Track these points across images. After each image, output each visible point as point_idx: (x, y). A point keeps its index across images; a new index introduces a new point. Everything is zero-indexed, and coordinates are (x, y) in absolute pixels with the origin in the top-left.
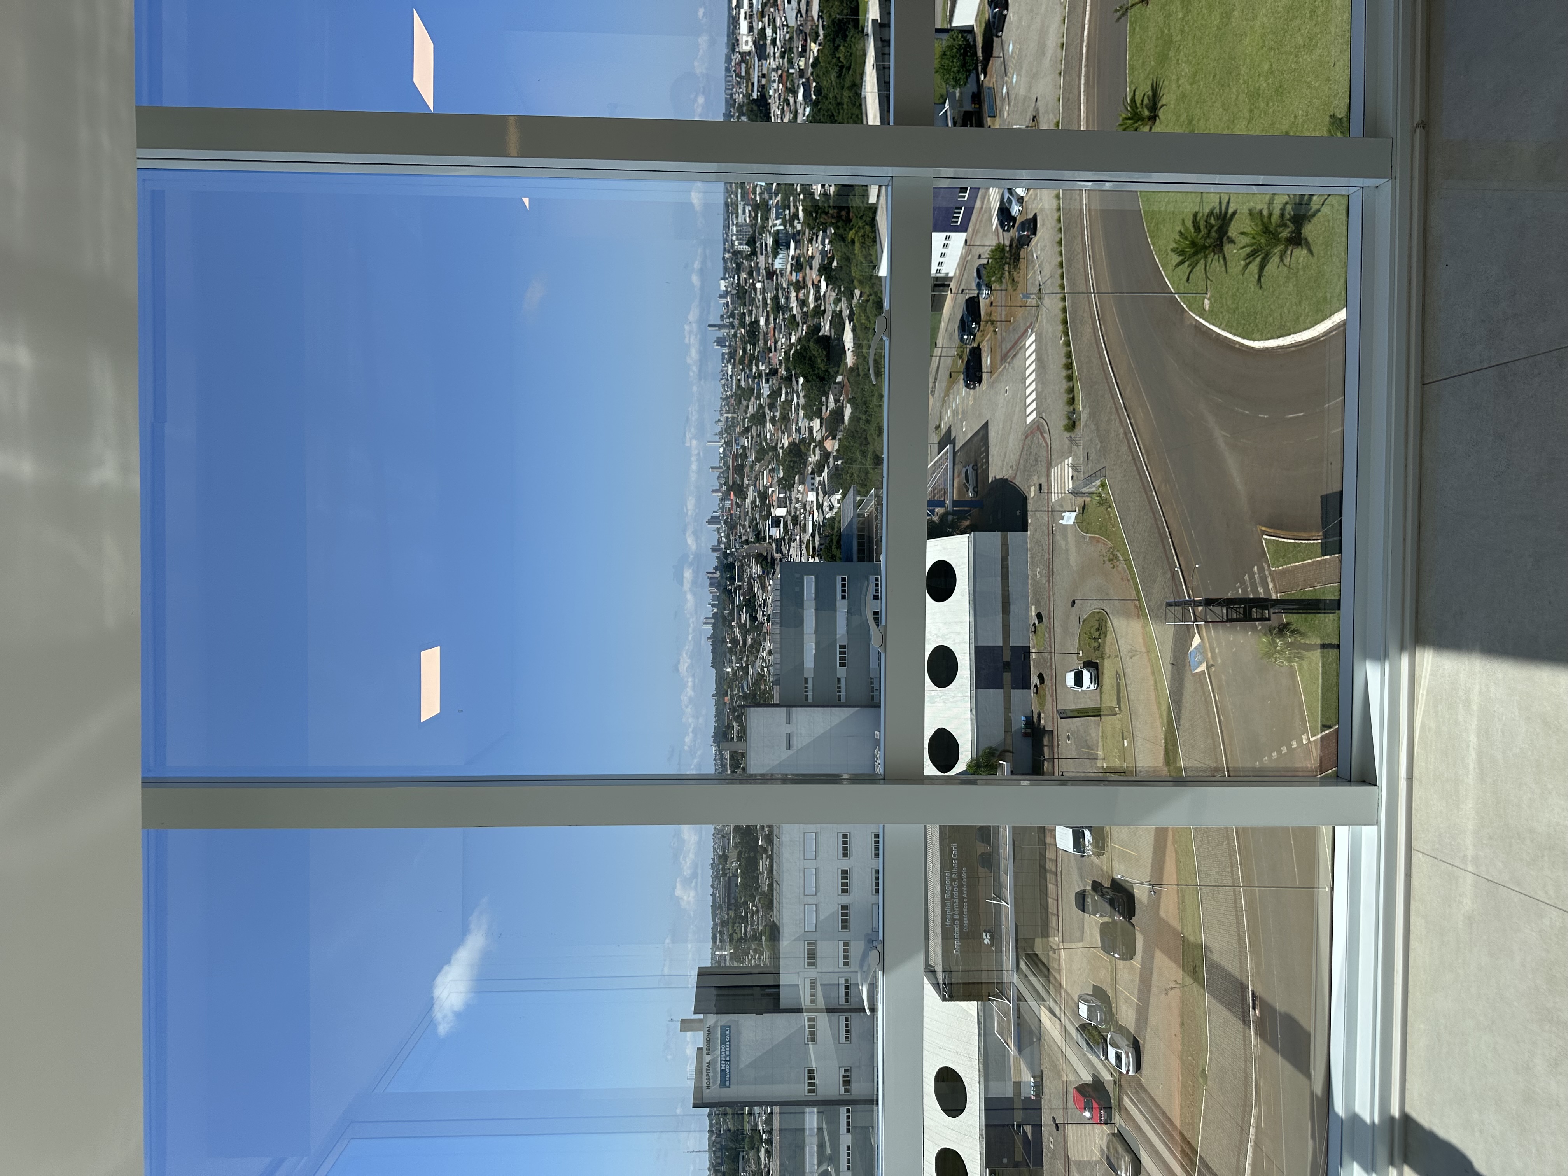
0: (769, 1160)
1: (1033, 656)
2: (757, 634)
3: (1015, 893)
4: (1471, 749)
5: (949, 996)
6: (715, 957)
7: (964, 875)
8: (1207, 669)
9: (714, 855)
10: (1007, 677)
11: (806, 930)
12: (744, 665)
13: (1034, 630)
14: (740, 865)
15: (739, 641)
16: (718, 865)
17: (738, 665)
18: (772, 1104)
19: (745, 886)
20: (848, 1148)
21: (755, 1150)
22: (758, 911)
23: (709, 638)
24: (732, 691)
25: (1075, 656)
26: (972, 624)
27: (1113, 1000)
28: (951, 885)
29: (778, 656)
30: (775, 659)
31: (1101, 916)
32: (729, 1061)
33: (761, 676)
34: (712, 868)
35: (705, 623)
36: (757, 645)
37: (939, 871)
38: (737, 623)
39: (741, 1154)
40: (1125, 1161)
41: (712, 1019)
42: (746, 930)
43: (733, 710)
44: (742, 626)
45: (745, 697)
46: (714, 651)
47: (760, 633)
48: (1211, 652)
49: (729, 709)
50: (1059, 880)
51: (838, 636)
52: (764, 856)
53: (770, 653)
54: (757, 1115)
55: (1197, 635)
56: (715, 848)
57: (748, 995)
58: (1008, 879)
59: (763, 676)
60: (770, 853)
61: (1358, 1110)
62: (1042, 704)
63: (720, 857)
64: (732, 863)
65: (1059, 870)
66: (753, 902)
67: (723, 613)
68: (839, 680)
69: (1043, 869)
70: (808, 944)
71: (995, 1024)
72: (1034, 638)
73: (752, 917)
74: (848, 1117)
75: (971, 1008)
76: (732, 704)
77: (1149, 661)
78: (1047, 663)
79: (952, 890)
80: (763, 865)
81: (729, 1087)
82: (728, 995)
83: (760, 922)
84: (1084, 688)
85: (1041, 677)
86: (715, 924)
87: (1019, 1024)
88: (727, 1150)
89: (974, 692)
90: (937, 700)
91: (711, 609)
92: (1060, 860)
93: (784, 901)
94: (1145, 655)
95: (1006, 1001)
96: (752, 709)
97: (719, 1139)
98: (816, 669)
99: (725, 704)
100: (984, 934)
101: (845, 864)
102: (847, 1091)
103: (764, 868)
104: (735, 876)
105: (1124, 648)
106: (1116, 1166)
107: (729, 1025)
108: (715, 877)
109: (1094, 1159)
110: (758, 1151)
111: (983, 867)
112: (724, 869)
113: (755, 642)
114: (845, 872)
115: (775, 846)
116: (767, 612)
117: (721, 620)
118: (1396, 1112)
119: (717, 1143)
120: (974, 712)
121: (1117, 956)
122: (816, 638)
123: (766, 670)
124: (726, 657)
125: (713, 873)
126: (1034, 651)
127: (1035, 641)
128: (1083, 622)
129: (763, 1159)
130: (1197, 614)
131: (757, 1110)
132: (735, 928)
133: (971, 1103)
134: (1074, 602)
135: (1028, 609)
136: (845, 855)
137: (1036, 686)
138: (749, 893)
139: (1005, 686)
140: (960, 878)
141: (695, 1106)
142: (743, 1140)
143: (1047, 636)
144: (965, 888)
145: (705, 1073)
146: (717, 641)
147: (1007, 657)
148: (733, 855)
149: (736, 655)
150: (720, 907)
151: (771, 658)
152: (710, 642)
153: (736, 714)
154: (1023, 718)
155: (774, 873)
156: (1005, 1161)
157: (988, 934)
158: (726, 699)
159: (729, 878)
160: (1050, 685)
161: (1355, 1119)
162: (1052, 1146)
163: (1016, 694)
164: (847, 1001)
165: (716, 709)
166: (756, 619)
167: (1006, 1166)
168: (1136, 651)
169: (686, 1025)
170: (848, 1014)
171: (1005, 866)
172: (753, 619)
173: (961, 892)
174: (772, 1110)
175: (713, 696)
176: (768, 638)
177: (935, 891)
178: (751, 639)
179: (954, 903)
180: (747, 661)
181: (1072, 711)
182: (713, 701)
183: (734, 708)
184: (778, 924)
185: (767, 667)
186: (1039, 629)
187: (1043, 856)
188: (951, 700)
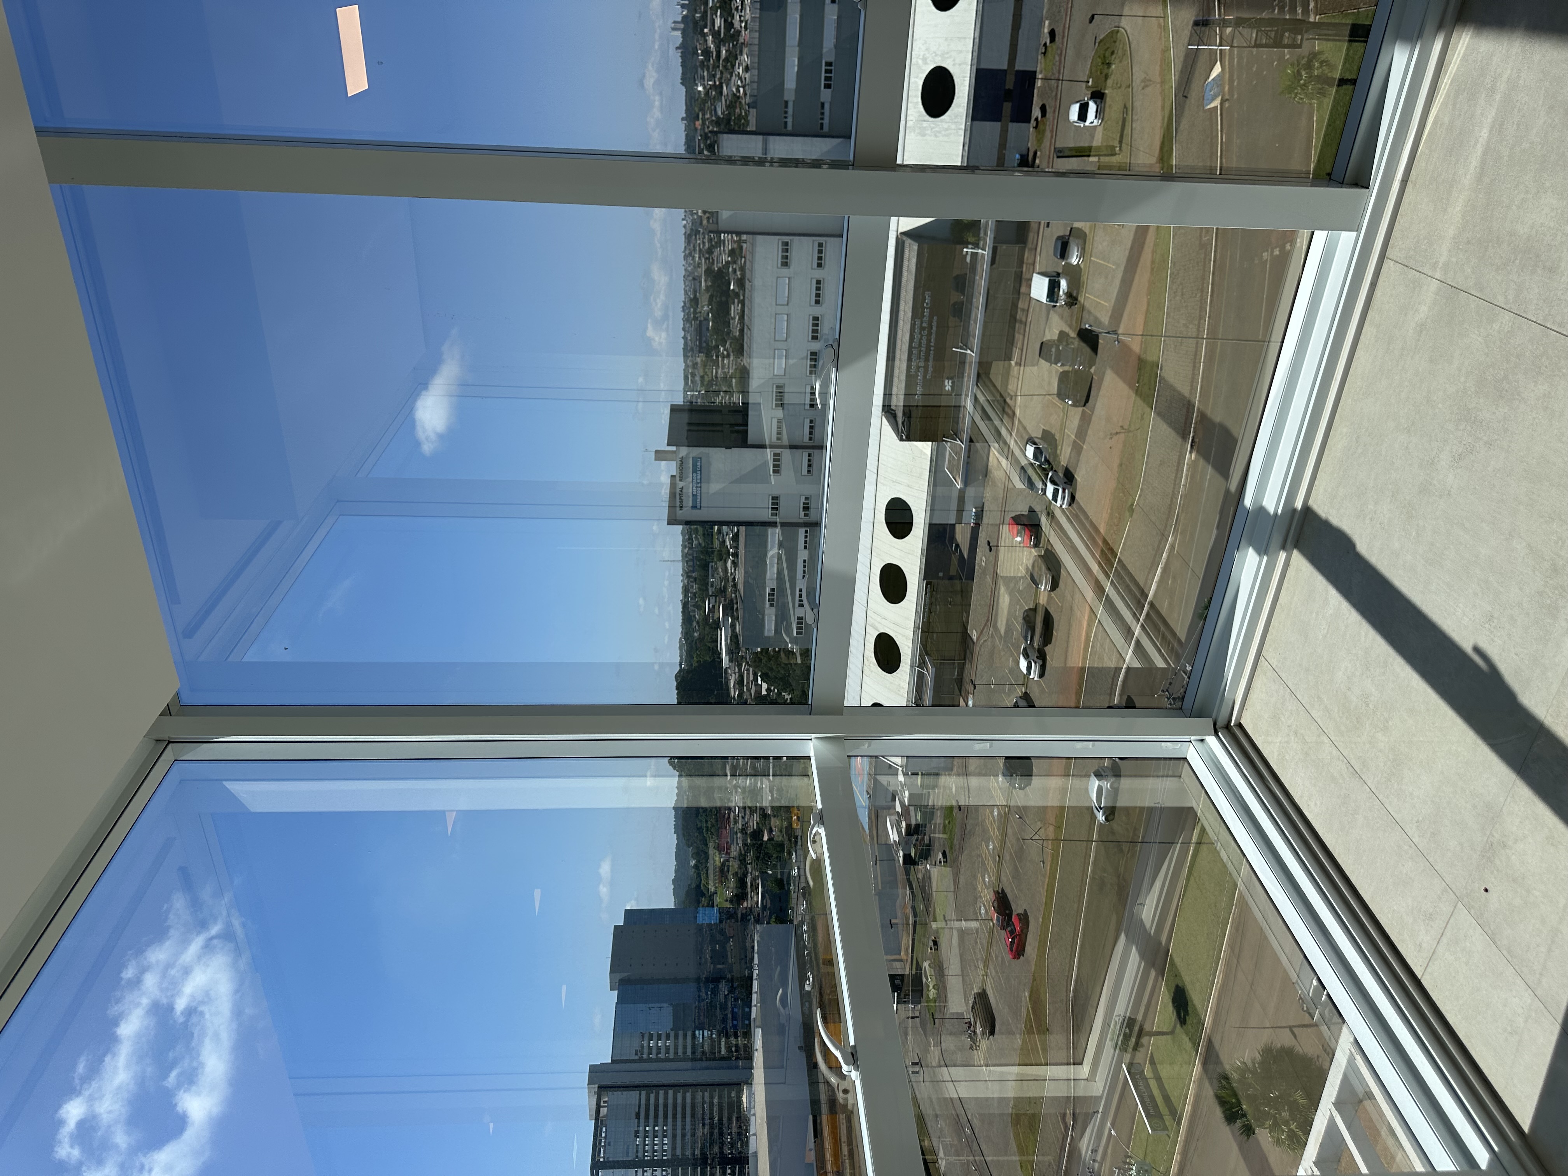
0: (735, 570)
1: (1039, 83)
2: (733, 45)
3: (982, 342)
4: (1479, 146)
5: (906, 437)
6: (687, 397)
7: (934, 324)
8: (1221, 104)
9: (685, 298)
10: (1007, 107)
11: (776, 373)
12: (717, 83)
13: (1043, 51)
14: (711, 309)
15: (712, 53)
16: (690, 308)
17: (710, 83)
18: (739, 524)
19: (716, 330)
20: (805, 561)
21: (723, 561)
22: (728, 356)
23: (677, 48)
24: (703, 115)
25: (1084, 85)
26: (977, 40)
27: (1059, 443)
28: (920, 333)
29: (756, 72)
30: (752, 75)
31: (1063, 365)
32: (700, 487)
33: (736, 97)
34: (684, 311)
35: (674, 29)
36: (732, 57)
37: (910, 320)
38: (710, 30)
39: (711, 564)
40: (1046, 577)
41: (684, 451)
42: (717, 372)
43: (705, 137)
44: (716, 34)
45: (718, 122)
46: (683, 65)
47: (737, 44)
48: (1229, 85)
49: (701, 136)
50: (1027, 330)
51: (825, 50)
52: (736, 301)
53: (747, 69)
54: (725, 534)
55: (1218, 63)
56: (685, 291)
57: (718, 431)
58: (977, 329)
59: (739, 97)
60: (742, 298)
61: (1265, 503)
62: (1040, 141)
63: (691, 300)
64: (703, 307)
65: (1029, 320)
66: (724, 346)
67: (694, 16)
68: (823, 105)
69: (1013, 319)
70: (777, 387)
71: (946, 463)
72: (1043, 61)
73: (723, 360)
74: (806, 537)
75: (925, 448)
76: (704, 129)
77: (1161, 93)
78: (1052, 92)
79: (921, 339)
80: (734, 310)
81: (700, 509)
82: (698, 431)
83: (731, 365)
84: (1087, 123)
85: (1043, 109)
86: (687, 366)
87: (968, 463)
88: (699, 561)
89: (969, 124)
90: (929, 132)
91: (680, 10)
92: (1031, 310)
93: (755, 346)
94: (1158, 86)
95: (959, 442)
96: (725, 136)
97: (690, 552)
98: (797, 90)
99: (696, 129)
100: (947, 381)
101: (817, 311)
102: (806, 515)
103: (736, 312)
104: (707, 319)
105: (1138, 76)
106: (1038, 581)
107: (700, 456)
108: (686, 320)
109: (1020, 575)
110: (726, 562)
111: (954, 316)
112: (695, 313)
113: (730, 54)
114: (816, 319)
115: (747, 290)
116: (745, 17)
117: (691, 25)
118: (1299, 504)
119: (690, 555)
120: (966, 148)
121: (1070, 402)
122: (800, 52)
123: (741, 90)
124: (697, 72)
125: (684, 316)
126: (1040, 76)
127: (1043, 66)
128: (1099, 43)
129: (729, 569)
130: (1224, 37)
131: (725, 528)
132: (707, 370)
133: (916, 528)
134: (1093, 17)
135: (1041, 24)
136: (817, 302)
137: (1036, 119)
138: (720, 337)
139: (1003, 119)
140: (930, 327)
141: (670, 523)
142: (713, 552)
143: (1057, 58)
144: (933, 336)
145: (678, 497)
146: (687, 51)
147: (1010, 84)
148: (704, 299)
149: (708, 70)
150: (692, 350)
151: (747, 76)
152: (679, 54)
153: (708, 142)
154: (1018, 156)
155: (746, 318)
156: (941, 574)
157: (950, 381)
158: (697, 123)
159: (700, 321)
160: (1051, 118)
161: (1261, 510)
162: (983, 564)
163: (1013, 127)
164: (810, 439)
165: (687, 136)
166: (731, 25)
167: (942, 578)
168: (1150, 81)
169: (660, 455)
170: (811, 451)
171: (976, 315)
172: (729, 25)
173: (929, 341)
174: (738, 530)
175: (683, 119)
176: (745, 50)
177: (904, 339)
178: (726, 51)
179: (921, 351)
180: (720, 79)
181: (1071, 149)
182: (682, 126)
183: (706, 134)
184: (748, 367)
185: (744, 87)
186: (1049, 49)
187: (1015, 306)
188: (943, 133)
